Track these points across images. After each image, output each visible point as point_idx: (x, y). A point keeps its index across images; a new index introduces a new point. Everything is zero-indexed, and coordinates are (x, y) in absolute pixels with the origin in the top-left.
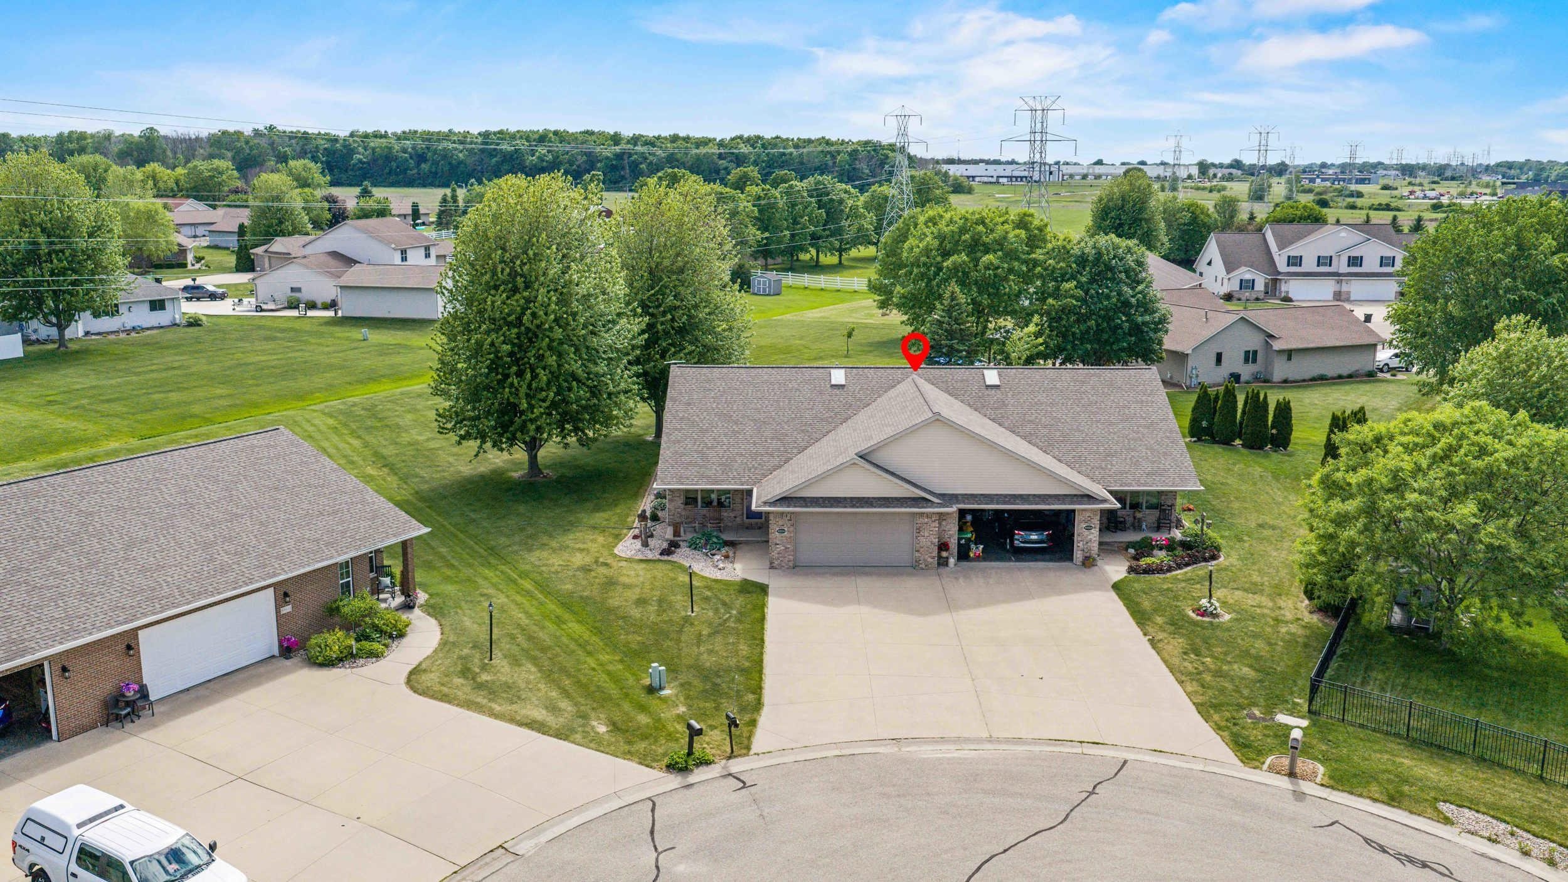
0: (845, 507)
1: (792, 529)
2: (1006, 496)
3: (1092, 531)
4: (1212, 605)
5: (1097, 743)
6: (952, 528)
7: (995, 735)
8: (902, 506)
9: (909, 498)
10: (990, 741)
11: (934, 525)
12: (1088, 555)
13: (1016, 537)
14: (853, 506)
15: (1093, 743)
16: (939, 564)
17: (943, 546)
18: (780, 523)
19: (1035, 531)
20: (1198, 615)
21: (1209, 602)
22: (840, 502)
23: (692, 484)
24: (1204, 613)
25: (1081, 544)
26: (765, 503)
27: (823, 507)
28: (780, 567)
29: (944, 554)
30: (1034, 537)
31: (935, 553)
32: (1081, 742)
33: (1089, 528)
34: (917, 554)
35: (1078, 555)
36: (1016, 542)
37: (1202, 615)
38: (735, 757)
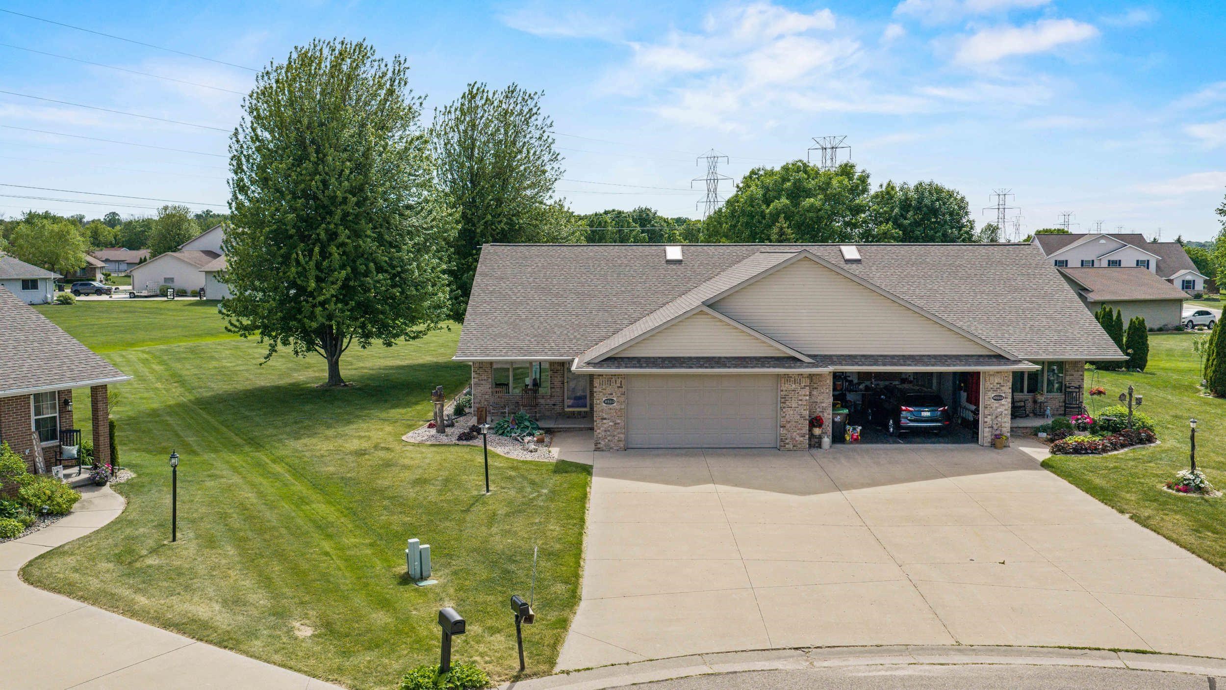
0: (691, 367)
1: (622, 399)
2: (893, 357)
3: (1003, 402)
4: (1197, 476)
5: (1144, 652)
6: (825, 398)
7: (965, 641)
8: (763, 366)
9: (772, 358)
10: (959, 651)
11: (802, 392)
12: (998, 432)
13: (904, 414)
14: (701, 367)
15: (1137, 652)
16: (810, 446)
17: (815, 422)
18: (609, 390)
19: (927, 407)
20: (1179, 490)
21: (1192, 473)
22: (683, 362)
23: (501, 356)
24: (1187, 489)
25: (988, 419)
26: (588, 363)
27: (662, 367)
28: (609, 449)
29: (817, 431)
30: (926, 414)
31: (806, 430)
32: (1114, 651)
33: (998, 398)
34: (782, 430)
35: (985, 434)
36: (903, 421)
37: (1186, 491)
38: (528, 676)
